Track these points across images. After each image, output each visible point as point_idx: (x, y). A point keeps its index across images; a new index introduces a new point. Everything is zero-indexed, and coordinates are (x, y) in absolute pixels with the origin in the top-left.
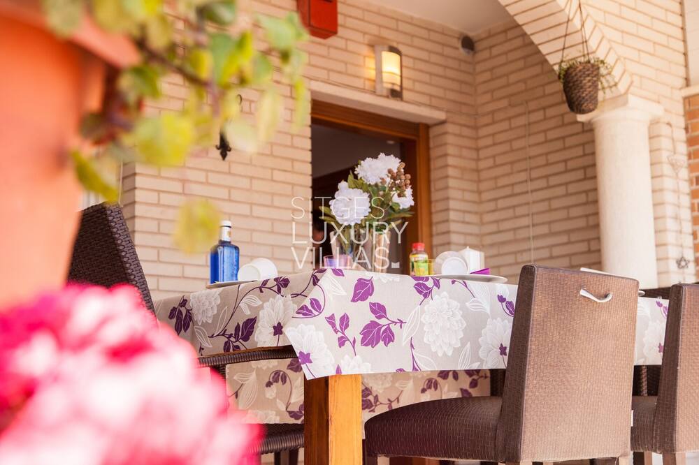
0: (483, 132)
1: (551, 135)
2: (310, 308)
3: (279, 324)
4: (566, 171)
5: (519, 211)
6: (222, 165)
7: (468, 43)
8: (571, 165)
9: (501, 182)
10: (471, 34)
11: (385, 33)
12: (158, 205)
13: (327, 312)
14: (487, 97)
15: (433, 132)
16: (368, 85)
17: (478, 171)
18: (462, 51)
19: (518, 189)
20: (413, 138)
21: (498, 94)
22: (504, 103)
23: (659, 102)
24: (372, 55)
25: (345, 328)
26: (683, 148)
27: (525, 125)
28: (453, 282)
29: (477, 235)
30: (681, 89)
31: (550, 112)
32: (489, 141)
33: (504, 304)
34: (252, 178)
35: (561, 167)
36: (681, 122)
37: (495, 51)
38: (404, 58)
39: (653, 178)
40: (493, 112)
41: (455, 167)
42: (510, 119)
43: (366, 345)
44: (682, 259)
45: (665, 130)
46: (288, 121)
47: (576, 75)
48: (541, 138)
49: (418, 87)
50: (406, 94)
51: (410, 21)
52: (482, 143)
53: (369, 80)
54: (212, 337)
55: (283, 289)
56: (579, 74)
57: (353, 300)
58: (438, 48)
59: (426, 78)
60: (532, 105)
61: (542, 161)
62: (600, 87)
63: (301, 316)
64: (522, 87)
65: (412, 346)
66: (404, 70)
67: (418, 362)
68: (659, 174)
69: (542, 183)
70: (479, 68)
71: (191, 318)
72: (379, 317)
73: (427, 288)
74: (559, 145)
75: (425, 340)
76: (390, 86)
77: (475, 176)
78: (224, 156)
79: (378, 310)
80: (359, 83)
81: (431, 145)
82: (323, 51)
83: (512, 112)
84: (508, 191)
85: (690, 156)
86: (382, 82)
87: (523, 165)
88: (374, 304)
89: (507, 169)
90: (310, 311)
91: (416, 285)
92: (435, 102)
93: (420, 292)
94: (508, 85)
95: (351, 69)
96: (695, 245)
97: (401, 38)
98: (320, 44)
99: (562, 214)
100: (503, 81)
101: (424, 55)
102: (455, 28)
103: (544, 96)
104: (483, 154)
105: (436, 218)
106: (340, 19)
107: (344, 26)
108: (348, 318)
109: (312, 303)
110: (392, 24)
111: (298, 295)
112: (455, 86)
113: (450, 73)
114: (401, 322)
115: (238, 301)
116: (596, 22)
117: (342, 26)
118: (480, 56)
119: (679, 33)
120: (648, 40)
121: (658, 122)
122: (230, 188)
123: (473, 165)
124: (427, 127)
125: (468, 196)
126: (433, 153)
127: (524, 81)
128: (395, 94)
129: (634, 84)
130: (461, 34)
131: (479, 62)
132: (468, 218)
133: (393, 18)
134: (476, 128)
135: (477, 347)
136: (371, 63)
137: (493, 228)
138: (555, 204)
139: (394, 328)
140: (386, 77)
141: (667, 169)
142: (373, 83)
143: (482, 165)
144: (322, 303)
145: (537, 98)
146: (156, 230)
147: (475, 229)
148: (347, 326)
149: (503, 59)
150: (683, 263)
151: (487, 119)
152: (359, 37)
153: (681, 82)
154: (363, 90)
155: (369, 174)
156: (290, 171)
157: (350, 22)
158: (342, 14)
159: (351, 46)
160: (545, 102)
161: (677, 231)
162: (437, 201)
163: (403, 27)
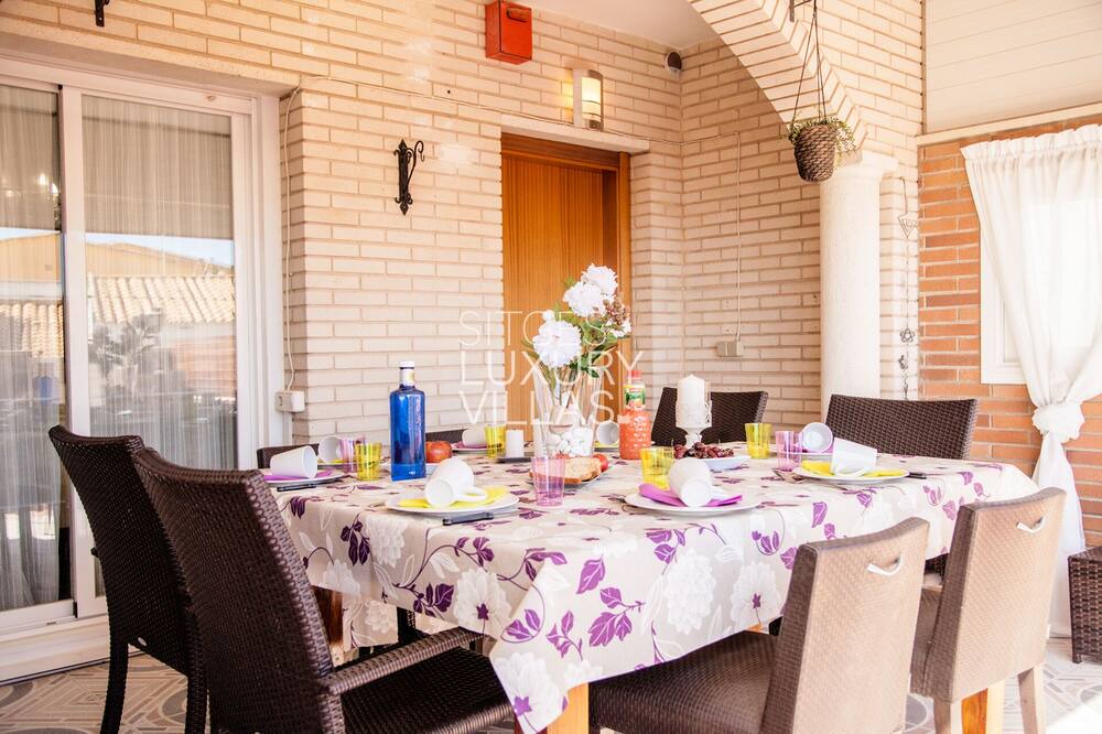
0: (687, 162)
1: (765, 173)
2: (525, 625)
3: (483, 606)
4: (780, 215)
5: (727, 254)
6: (403, 221)
7: (675, 60)
8: (786, 208)
9: (707, 220)
10: (678, 49)
11: (585, 53)
12: (332, 272)
13: (546, 628)
14: (695, 123)
15: (634, 162)
16: (565, 115)
17: (682, 205)
18: (668, 69)
19: (726, 230)
20: (613, 169)
21: (707, 121)
22: (714, 131)
23: (893, 156)
24: (570, 80)
25: (569, 629)
26: (914, 205)
27: (737, 159)
28: (701, 531)
29: (679, 277)
30: (916, 136)
31: (765, 147)
32: (695, 173)
33: (759, 541)
34: (436, 233)
35: (775, 210)
36: (913, 174)
37: (706, 70)
38: (605, 81)
39: (882, 239)
40: (700, 141)
41: (658, 202)
42: (719, 150)
43: (596, 644)
44: (907, 331)
45: (897, 186)
46: (475, 164)
47: (810, 138)
48: (753, 175)
49: (621, 114)
50: (607, 124)
51: (612, 37)
52: (687, 174)
53: (566, 109)
54: (397, 586)
55: (485, 562)
56: (814, 137)
57: (580, 592)
58: (641, 67)
59: (628, 103)
60: (746, 137)
61: (753, 201)
62: (837, 151)
63: (514, 639)
64: (734, 115)
65: (653, 631)
66: (605, 94)
67: (661, 652)
68: (889, 236)
69: (754, 226)
70: (687, 88)
71: (368, 550)
72: (612, 606)
73: (670, 549)
74: (773, 185)
75: (670, 621)
76: (590, 117)
77: (678, 211)
78: (404, 210)
79: (612, 596)
80: (555, 114)
81: (632, 176)
82: (515, 78)
83: (722, 143)
84: (714, 231)
85: (921, 213)
86: (581, 112)
87: (732, 204)
88: (605, 591)
89: (715, 206)
90: (526, 631)
91: (657, 549)
92: (638, 130)
93: (661, 558)
94: (719, 111)
95: (547, 98)
96: (920, 313)
97: (604, 58)
98: (511, 70)
99: (774, 262)
100: (712, 107)
101: (626, 76)
102: (661, 43)
103: (759, 127)
104: (689, 186)
105: (636, 258)
106: (535, 39)
107: (539, 48)
108: (572, 615)
109: (527, 618)
110: (592, 41)
111: (506, 579)
112: (659, 110)
113: (655, 96)
114: (640, 603)
115: (427, 556)
116: (832, 65)
117: (536, 47)
118: (689, 75)
119: (916, 70)
120: (886, 82)
121: (890, 177)
122: (411, 247)
123: (677, 198)
124: (629, 155)
125: (672, 234)
126: (635, 186)
127: (737, 108)
128: (595, 125)
129: (869, 136)
130: (668, 49)
131: (685, 83)
132: (671, 258)
133: (593, 35)
134: (681, 157)
135: (728, 607)
136: (568, 90)
137: (697, 269)
138: (767, 250)
139: (631, 615)
140: (586, 107)
141: (897, 231)
142: (570, 112)
143: (687, 199)
144: (540, 616)
145: (750, 130)
146: (330, 302)
147: (677, 270)
148: (571, 625)
149: (713, 81)
150: (908, 336)
151: (694, 148)
152: (555, 59)
153: (916, 128)
154: (559, 122)
155: (580, 304)
156: (478, 222)
157: (545, 42)
158: (537, 33)
159: (547, 71)
160: (759, 135)
161: (902, 300)
162: (637, 240)
163: (604, 44)
